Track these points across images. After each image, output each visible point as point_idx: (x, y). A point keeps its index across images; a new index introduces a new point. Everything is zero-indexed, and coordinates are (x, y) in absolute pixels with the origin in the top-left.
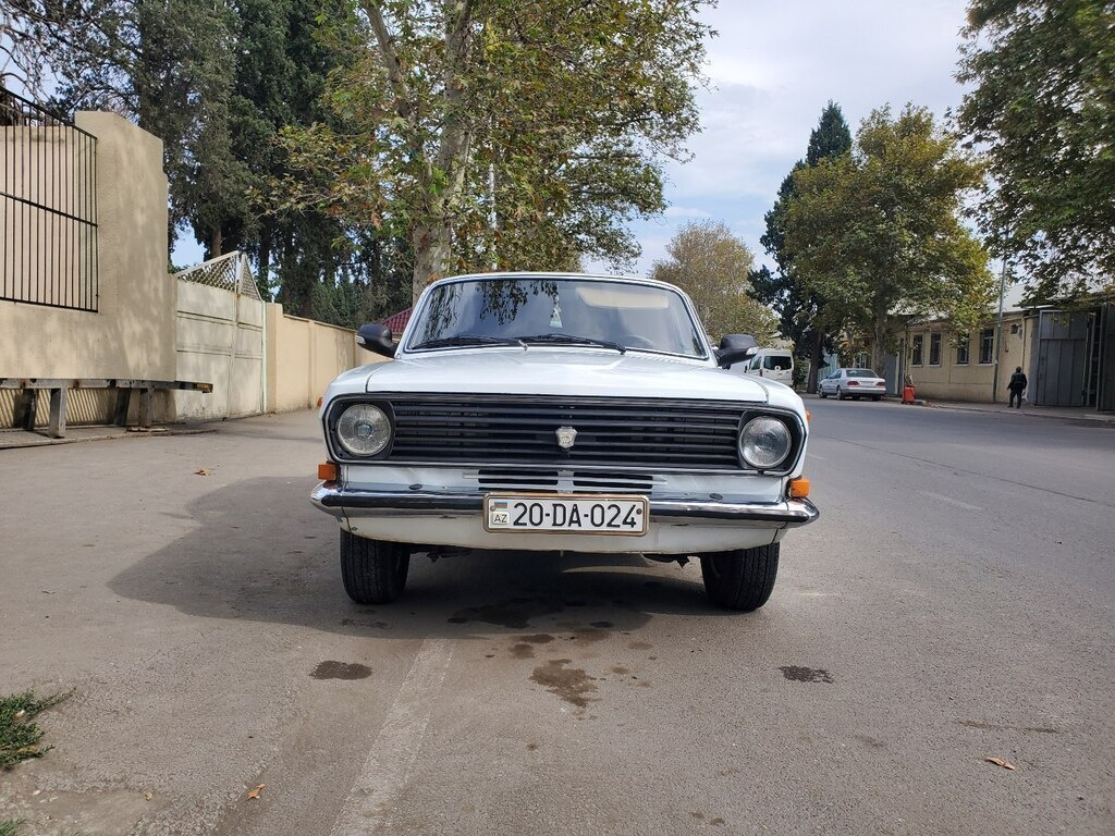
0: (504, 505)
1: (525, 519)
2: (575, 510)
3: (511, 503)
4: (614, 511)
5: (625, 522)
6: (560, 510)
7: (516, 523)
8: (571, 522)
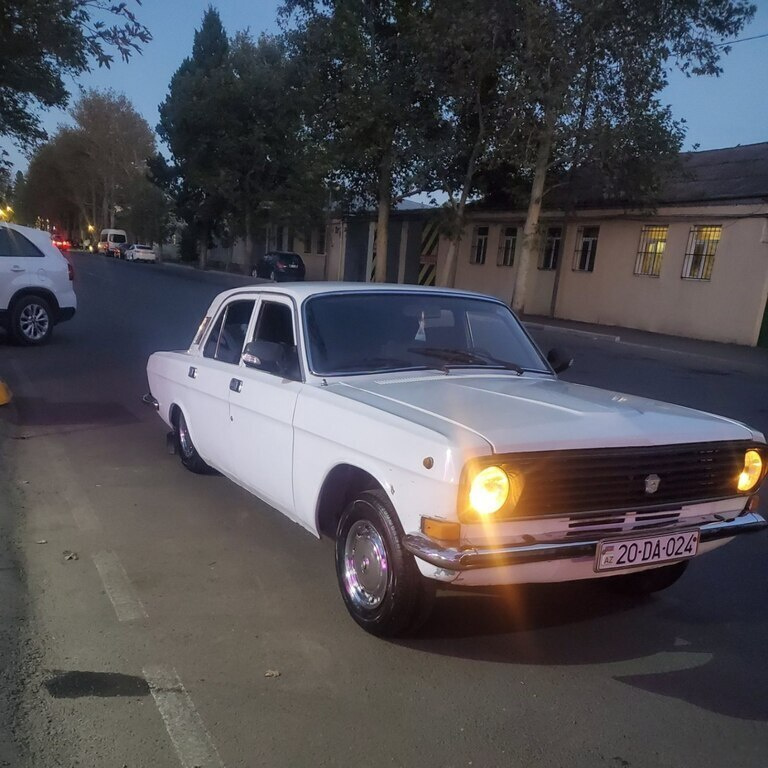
0: (612, 549)
1: (625, 558)
2: (658, 545)
3: (617, 545)
4: (681, 540)
5: (686, 550)
6: (649, 546)
7: (619, 562)
8: (655, 555)
